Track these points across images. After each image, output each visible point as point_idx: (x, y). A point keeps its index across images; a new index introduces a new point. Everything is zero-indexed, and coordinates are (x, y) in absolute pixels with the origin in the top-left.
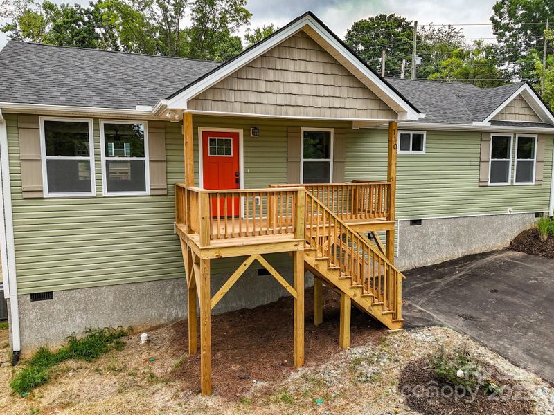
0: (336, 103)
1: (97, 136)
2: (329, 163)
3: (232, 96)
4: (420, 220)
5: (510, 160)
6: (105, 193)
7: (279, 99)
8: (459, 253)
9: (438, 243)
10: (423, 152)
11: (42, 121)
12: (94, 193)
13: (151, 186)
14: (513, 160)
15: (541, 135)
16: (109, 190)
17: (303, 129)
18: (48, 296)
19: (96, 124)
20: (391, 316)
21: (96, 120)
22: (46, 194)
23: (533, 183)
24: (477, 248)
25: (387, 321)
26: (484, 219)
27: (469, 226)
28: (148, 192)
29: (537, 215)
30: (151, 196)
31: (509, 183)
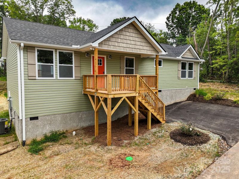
0: (141, 47)
1: (56, 56)
2: (133, 69)
3: (110, 43)
4: (161, 90)
5: (186, 70)
6: (59, 78)
7: (125, 45)
8: (173, 102)
9: (166, 98)
10: (162, 67)
11: (36, 49)
12: (54, 78)
13: (75, 76)
14: (187, 70)
15: (195, 62)
16: (60, 77)
17: (125, 57)
18: (36, 118)
19: (56, 52)
20: (162, 119)
21: (56, 50)
22: (37, 78)
23: (193, 78)
24: (178, 100)
25: (161, 120)
26: (179, 90)
27: (175, 93)
28: (74, 78)
29: (195, 89)
30: (75, 79)
31: (186, 78)
